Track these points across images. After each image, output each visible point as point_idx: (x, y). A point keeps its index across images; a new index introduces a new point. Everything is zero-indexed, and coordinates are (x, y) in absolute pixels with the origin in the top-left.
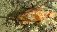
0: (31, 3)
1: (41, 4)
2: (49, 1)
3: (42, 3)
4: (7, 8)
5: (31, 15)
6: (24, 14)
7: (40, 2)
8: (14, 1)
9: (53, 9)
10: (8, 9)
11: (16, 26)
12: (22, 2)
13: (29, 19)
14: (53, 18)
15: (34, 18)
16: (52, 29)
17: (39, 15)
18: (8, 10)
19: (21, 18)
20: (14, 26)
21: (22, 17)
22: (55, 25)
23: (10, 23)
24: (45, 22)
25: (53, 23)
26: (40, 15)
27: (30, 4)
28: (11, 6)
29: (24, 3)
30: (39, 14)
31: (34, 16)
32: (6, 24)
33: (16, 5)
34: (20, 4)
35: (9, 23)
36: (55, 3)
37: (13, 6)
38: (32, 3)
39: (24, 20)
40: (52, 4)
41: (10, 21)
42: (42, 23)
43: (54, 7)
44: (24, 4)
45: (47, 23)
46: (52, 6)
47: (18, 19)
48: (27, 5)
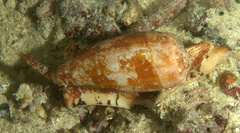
0: (114, 15)
1: (159, 17)
2: (194, 3)
3: (161, 15)
4: (8, 38)
5: (121, 61)
6: (88, 57)
7: (154, 8)
8: (38, 5)
9: (210, 38)
10: (14, 42)
11: (48, 120)
12: (74, 9)
13: (109, 77)
14: (214, 78)
15: (134, 75)
16: (212, 124)
17: (156, 61)
18: (13, 48)
19: (75, 74)
20: (43, 119)
21: (81, 70)
22: (225, 108)
23: (24, 106)
24: (178, 97)
25: (215, 100)
26: (160, 62)
27: (109, 19)
28: (25, 31)
29: (84, 14)
30: (155, 57)
31: (131, 66)
32: (3, 112)
33: (48, 25)
34: (64, 21)
35: (17, 104)
36: (222, 13)
37: (36, 29)
38: (117, 15)
39: (90, 82)
40: (205, 16)
41: (25, 98)
42: (168, 99)
43: (216, 29)
44: (83, 20)
45: (186, 100)
46: (206, 25)
47: (64, 77)
48: (95, 22)
